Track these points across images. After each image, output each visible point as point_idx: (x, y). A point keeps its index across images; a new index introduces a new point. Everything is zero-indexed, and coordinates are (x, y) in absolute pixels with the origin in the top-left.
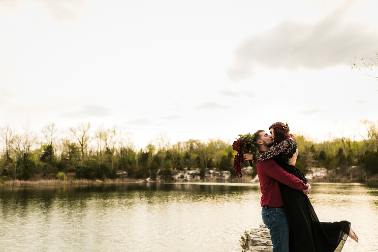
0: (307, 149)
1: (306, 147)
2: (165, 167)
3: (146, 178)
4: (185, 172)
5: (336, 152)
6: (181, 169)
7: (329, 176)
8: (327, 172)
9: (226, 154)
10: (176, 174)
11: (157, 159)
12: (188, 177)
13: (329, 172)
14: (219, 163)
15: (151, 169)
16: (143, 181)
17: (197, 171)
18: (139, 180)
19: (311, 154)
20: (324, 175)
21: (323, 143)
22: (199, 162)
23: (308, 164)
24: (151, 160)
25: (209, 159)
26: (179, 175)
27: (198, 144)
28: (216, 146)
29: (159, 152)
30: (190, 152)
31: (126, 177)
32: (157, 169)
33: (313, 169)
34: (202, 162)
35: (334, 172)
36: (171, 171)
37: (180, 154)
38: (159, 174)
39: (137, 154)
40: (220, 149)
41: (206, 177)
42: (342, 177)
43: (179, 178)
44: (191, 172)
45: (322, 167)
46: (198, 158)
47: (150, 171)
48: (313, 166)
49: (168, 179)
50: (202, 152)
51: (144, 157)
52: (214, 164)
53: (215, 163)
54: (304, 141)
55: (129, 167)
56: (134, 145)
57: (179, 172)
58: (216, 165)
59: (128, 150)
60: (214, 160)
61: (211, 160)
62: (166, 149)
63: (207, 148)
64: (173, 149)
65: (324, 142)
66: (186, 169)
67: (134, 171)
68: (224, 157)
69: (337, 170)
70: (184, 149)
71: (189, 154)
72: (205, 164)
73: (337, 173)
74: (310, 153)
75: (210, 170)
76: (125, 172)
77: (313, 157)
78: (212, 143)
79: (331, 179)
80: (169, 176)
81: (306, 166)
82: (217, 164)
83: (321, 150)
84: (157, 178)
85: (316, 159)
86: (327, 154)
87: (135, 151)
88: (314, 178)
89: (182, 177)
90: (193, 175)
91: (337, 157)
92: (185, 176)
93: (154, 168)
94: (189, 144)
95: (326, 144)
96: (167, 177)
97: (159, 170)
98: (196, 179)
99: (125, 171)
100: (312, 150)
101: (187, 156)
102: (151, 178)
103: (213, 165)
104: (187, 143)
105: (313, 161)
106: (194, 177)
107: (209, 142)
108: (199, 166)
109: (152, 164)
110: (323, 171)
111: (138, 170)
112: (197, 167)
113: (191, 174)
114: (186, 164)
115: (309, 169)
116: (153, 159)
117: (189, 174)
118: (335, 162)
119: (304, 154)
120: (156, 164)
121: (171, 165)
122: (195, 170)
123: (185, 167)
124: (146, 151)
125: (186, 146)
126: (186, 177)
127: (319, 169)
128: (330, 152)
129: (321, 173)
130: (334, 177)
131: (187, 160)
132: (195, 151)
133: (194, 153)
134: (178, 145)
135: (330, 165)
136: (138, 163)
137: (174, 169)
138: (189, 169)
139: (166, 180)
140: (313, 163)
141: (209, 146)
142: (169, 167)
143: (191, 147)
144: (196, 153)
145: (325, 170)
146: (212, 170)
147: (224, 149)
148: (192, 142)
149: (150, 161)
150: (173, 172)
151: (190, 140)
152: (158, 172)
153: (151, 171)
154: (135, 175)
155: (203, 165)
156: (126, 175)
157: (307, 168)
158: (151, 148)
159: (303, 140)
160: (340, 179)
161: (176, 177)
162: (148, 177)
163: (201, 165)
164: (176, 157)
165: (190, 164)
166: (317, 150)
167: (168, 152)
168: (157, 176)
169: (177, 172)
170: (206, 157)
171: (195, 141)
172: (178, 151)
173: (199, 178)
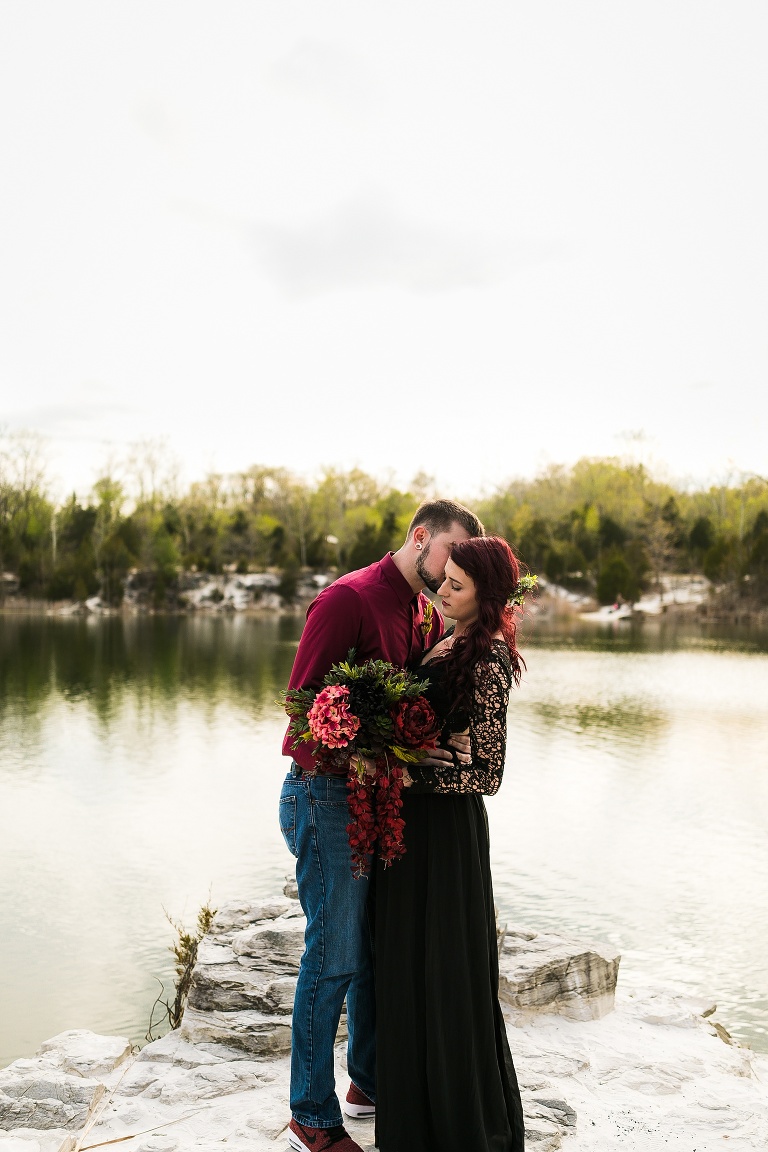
0: (652, 511)
1: (650, 505)
2: (157, 560)
3: (84, 599)
4: (227, 581)
5: (748, 522)
6: (212, 569)
7: (715, 602)
8: (711, 591)
9: (377, 521)
10: (193, 585)
11: (128, 532)
12: (238, 599)
13: (718, 590)
14: (349, 551)
15: (103, 565)
16: (75, 607)
17: (272, 576)
18: (58, 604)
19: (662, 529)
20: (699, 599)
21: (707, 491)
22: (277, 547)
23: (652, 561)
24: (106, 533)
25: (316, 536)
26: (207, 590)
27: (282, 483)
28: (346, 491)
29: (141, 509)
30: (254, 510)
31: (13, 594)
32: (125, 565)
33: (666, 580)
34: (288, 549)
35: (732, 591)
36: (176, 575)
37: (217, 515)
38: (133, 586)
39: (57, 510)
40: (360, 502)
41: (300, 598)
42: (757, 610)
43: (204, 599)
44: (248, 580)
45: (695, 573)
46: (278, 532)
47: (99, 574)
48: (665, 570)
49: (165, 602)
50: (293, 511)
51: (81, 522)
52: (331, 553)
53: (337, 552)
54: (646, 482)
55: (25, 557)
56: (47, 478)
57: (207, 581)
58: (338, 559)
59: (23, 494)
60: (332, 539)
61: (321, 540)
62: (166, 497)
63: (314, 497)
64: (194, 495)
65: (712, 489)
66: (233, 567)
67: (44, 570)
68: (368, 530)
69: (743, 585)
70: (231, 497)
71: (250, 517)
72: (298, 554)
73: (743, 594)
74: (660, 522)
75: (316, 573)
76: (9, 577)
77: (669, 537)
78: (330, 481)
79: (722, 613)
80: (169, 592)
81: (644, 568)
82: (343, 554)
83: (697, 515)
84: (127, 600)
85: (678, 545)
86: (716, 527)
87: (50, 500)
88: (665, 609)
89: (217, 597)
90: (256, 592)
91: (747, 539)
92: (227, 594)
93: (115, 564)
94: (251, 484)
95: (718, 496)
96: (161, 596)
97: (134, 571)
98: (264, 603)
99: (9, 570)
100: (667, 515)
101: (240, 525)
102: (104, 598)
103: (327, 556)
104: (244, 477)
105: (666, 552)
106: (258, 597)
107: (323, 478)
108: (277, 558)
109: (107, 549)
110: (697, 587)
111: (57, 568)
112: (272, 564)
113: (250, 588)
114: (232, 553)
115: (654, 580)
116: (112, 533)
117: (240, 586)
118: (741, 556)
119: (641, 525)
120: (122, 549)
121: (178, 555)
122: (263, 572)
123: (229, 563)
124: (89, 500)
125: (239, 490)
126: (231, 597)
127: (686, 578)
128: (727, 524)
129: (693, 592)
130: (732, 608)
131: (238, 540)
132: (270, 506)
133: (265, 512)
134: (210, 482)
135: (723, 566)
136: (58, 544)
137: (187, 567)
138: (242, 570)
139: (156, 607)
140: (668, 558)
141: (321, 490)
142: (169, 560)
143: (259, 494)
144: (275, 512)
145: (707, 584)
146: (323, 573)
147: (374, 503)
148: (260, 475)
149: (101, 536)
150: (185, 577)
151: (256, 467)
152: (130, 578)
153: (105, 574)
154: (45, 587)
155: (292, 556)
156: (16, 587)
157: (646, 576)
158: (108, 490)
159: (643, 478)
160: (753, 614)
161: (196, 596)
162: (92, 593)
163: (285, 556)
164: (200, 526)
165: (248, 553)
166: (683, 514)
167: (169, 508)
168: (127, 591)
169: (197, 580)
170: (303, 530)
171: (270, 473)
172: (209, 505)
173: (275, 600)
